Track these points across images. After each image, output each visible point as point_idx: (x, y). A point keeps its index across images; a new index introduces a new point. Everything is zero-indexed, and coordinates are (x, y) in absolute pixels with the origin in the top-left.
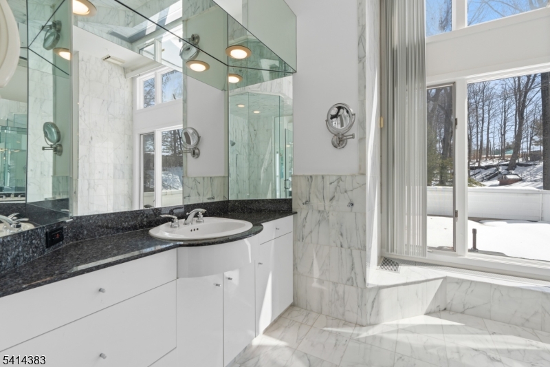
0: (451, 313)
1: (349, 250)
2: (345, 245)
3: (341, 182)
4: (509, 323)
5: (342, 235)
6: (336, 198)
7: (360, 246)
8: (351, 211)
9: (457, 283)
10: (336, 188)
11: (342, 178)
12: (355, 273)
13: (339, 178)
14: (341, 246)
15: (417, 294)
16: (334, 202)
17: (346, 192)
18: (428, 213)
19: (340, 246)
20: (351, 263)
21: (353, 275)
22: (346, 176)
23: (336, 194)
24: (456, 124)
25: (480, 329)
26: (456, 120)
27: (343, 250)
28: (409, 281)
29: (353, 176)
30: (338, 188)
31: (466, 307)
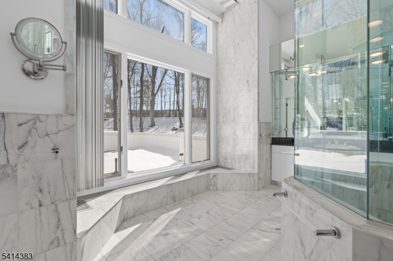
0: (128, 220)
1: (53, 206)
2: (47, 201)
3: (38, 123)
4: (155, 209)
5: (41, 191)
6: (30, 144)
7: (68, 197)
8: (56, 158)
9: (131, 197)
10: (30, 131)
11: (42, 118)
12: (62, 230)
13: (37, 118)
14: (40, 205)
15: (111, 219)
16: (27, 150)
17: (47, 135)
18: (105, 150)
19: (38, 205)
20: (56, 221)
21: (59, 234)
22: (48, 116)
23: (29, 139)
24: (121, 84)
25: (148, 221)
26: (121, 81)
27: (43, 209)
28: (106, 211)
29: (57, 116)
30: (34, 131)
31: (136, 211)
